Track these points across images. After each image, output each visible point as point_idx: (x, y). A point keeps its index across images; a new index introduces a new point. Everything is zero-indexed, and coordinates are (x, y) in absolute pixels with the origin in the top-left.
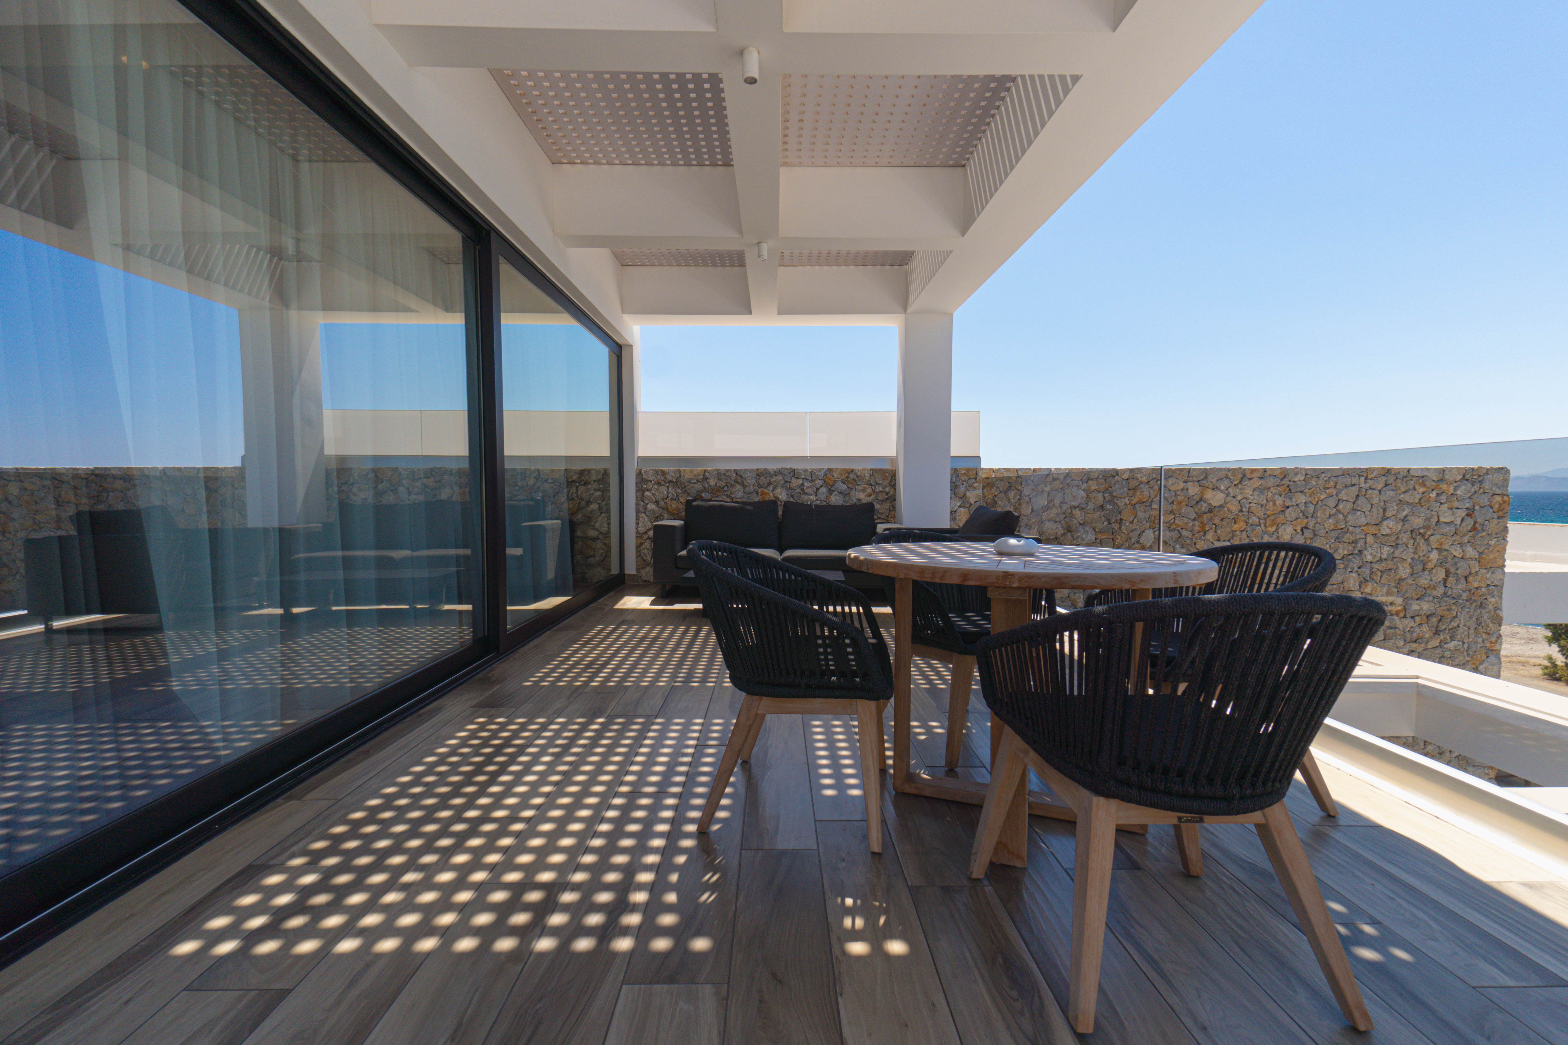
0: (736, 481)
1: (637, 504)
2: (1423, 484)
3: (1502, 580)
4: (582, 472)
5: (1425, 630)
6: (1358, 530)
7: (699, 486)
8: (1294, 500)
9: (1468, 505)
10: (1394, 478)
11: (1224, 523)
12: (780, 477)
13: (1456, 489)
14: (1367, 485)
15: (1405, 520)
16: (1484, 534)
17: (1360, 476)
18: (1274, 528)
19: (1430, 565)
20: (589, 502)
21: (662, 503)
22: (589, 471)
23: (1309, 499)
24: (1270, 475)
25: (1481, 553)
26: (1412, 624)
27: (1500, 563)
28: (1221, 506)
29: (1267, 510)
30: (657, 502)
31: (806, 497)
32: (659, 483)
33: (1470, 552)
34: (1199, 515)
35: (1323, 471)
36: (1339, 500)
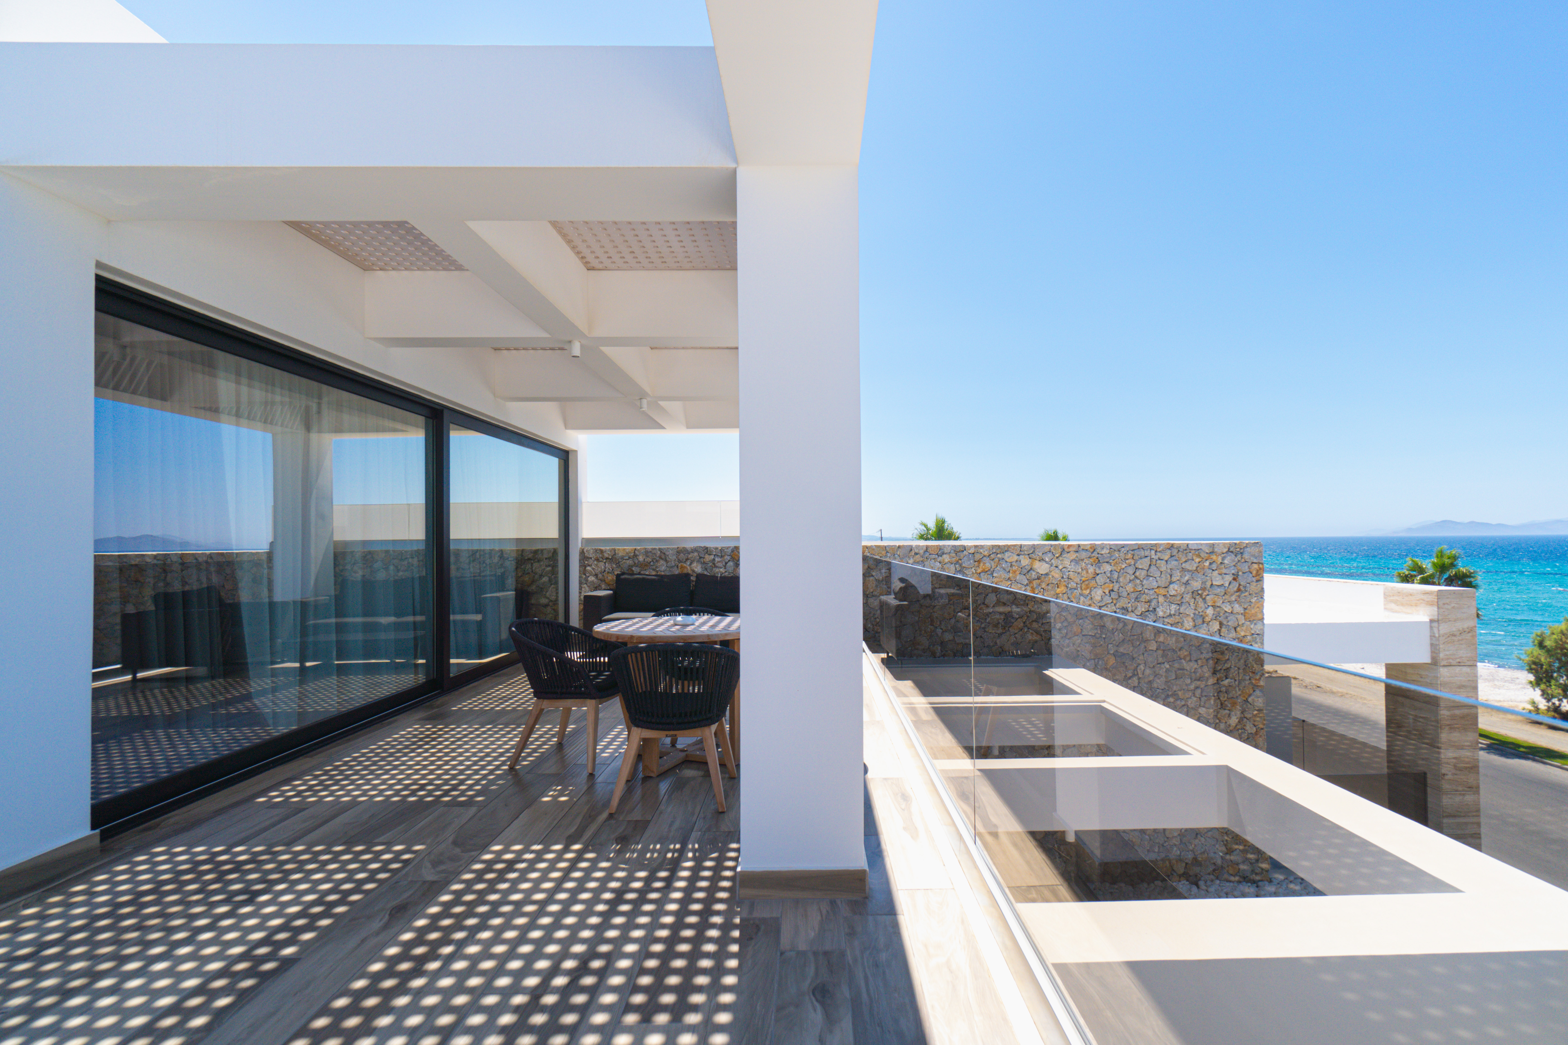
0: (660, 557)
1: (580, 577)
2: (1199, 556)
3: (1263, 630)
4: (536, 552)
5: (1205, 671)
6: (1151, 592)
7: (630, 562)
8: (1102, 569)
9: (1233, 572)
10: (1177, 551)
11: (1050, 587)
12: (696, 554)
13: (1223, 559)
14: (1156, 557)
15: (1187, 583)
16: (1247, 594)
17: (1151, 549)
18: (1088, 591)
19: (1207, 619)
20: (541, 576)
21: (600, 576)
22: (542, 550)
23: (1115, 568)
24: (1083, 550)
25: (1245, 609)
26: (1196, 666)
27: (1260, 616)
28: (1047, 574)
29: (1082, 577)
30: (596, 575)
31: (717, 570)
32: (597, 560)
33: (1237, 608)
34: (1030, 581)
35: (1123, 546)
36: (1136, 568)
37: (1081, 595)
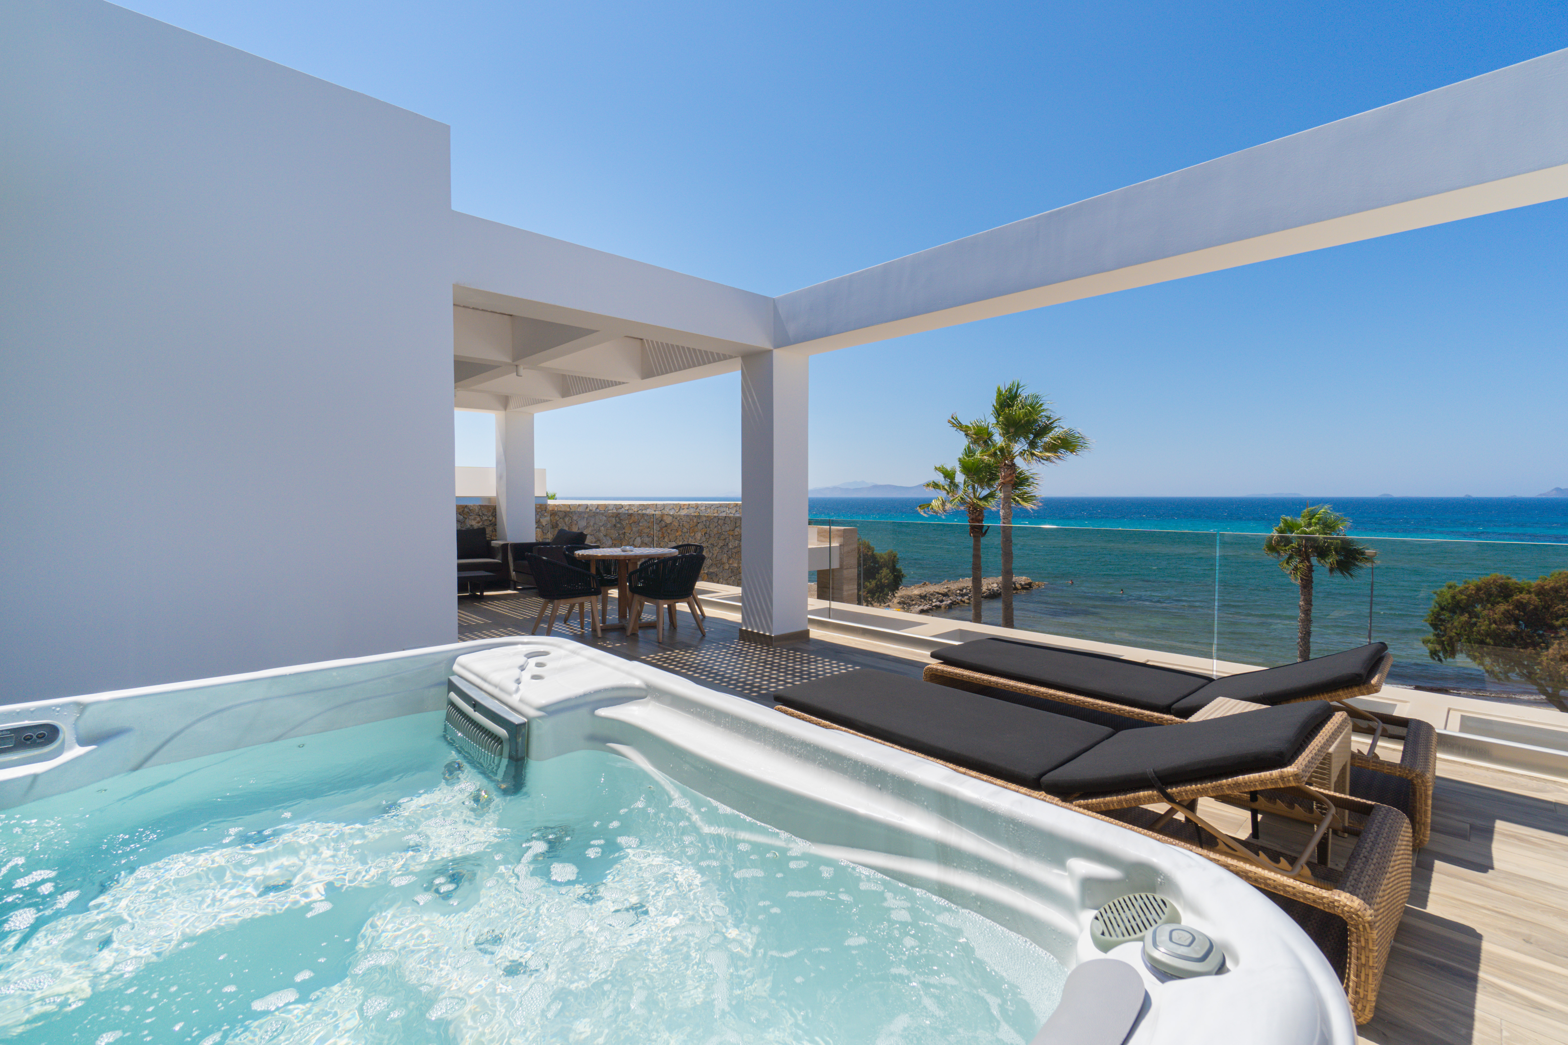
8: (701, 519)
14: (729, 512)
17: (726, 507)
23: (707, 519)
36: (719, 519)
37: (690, 536)
